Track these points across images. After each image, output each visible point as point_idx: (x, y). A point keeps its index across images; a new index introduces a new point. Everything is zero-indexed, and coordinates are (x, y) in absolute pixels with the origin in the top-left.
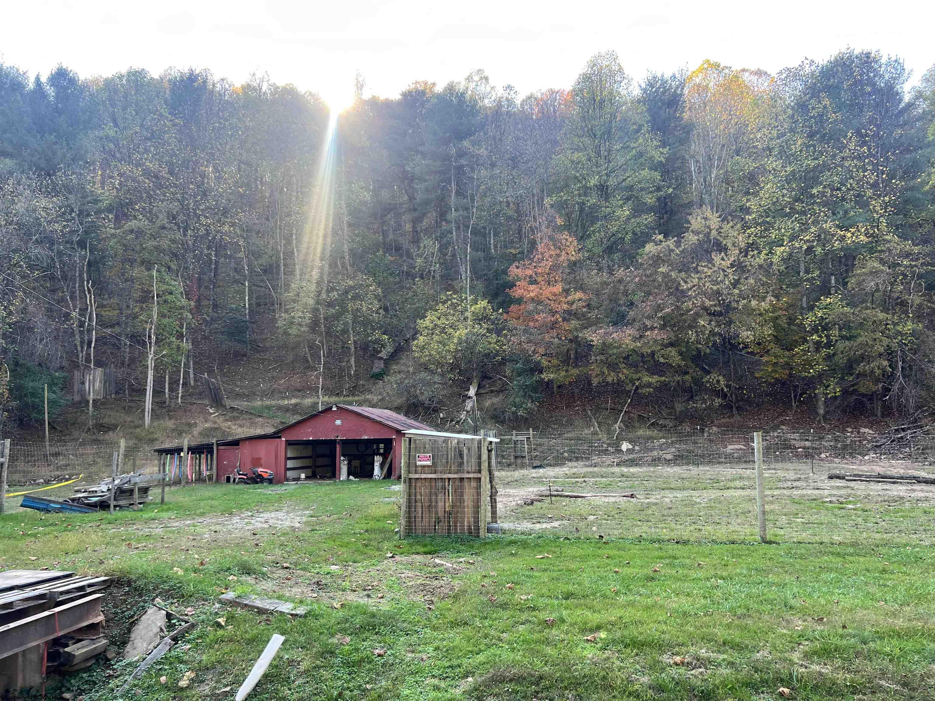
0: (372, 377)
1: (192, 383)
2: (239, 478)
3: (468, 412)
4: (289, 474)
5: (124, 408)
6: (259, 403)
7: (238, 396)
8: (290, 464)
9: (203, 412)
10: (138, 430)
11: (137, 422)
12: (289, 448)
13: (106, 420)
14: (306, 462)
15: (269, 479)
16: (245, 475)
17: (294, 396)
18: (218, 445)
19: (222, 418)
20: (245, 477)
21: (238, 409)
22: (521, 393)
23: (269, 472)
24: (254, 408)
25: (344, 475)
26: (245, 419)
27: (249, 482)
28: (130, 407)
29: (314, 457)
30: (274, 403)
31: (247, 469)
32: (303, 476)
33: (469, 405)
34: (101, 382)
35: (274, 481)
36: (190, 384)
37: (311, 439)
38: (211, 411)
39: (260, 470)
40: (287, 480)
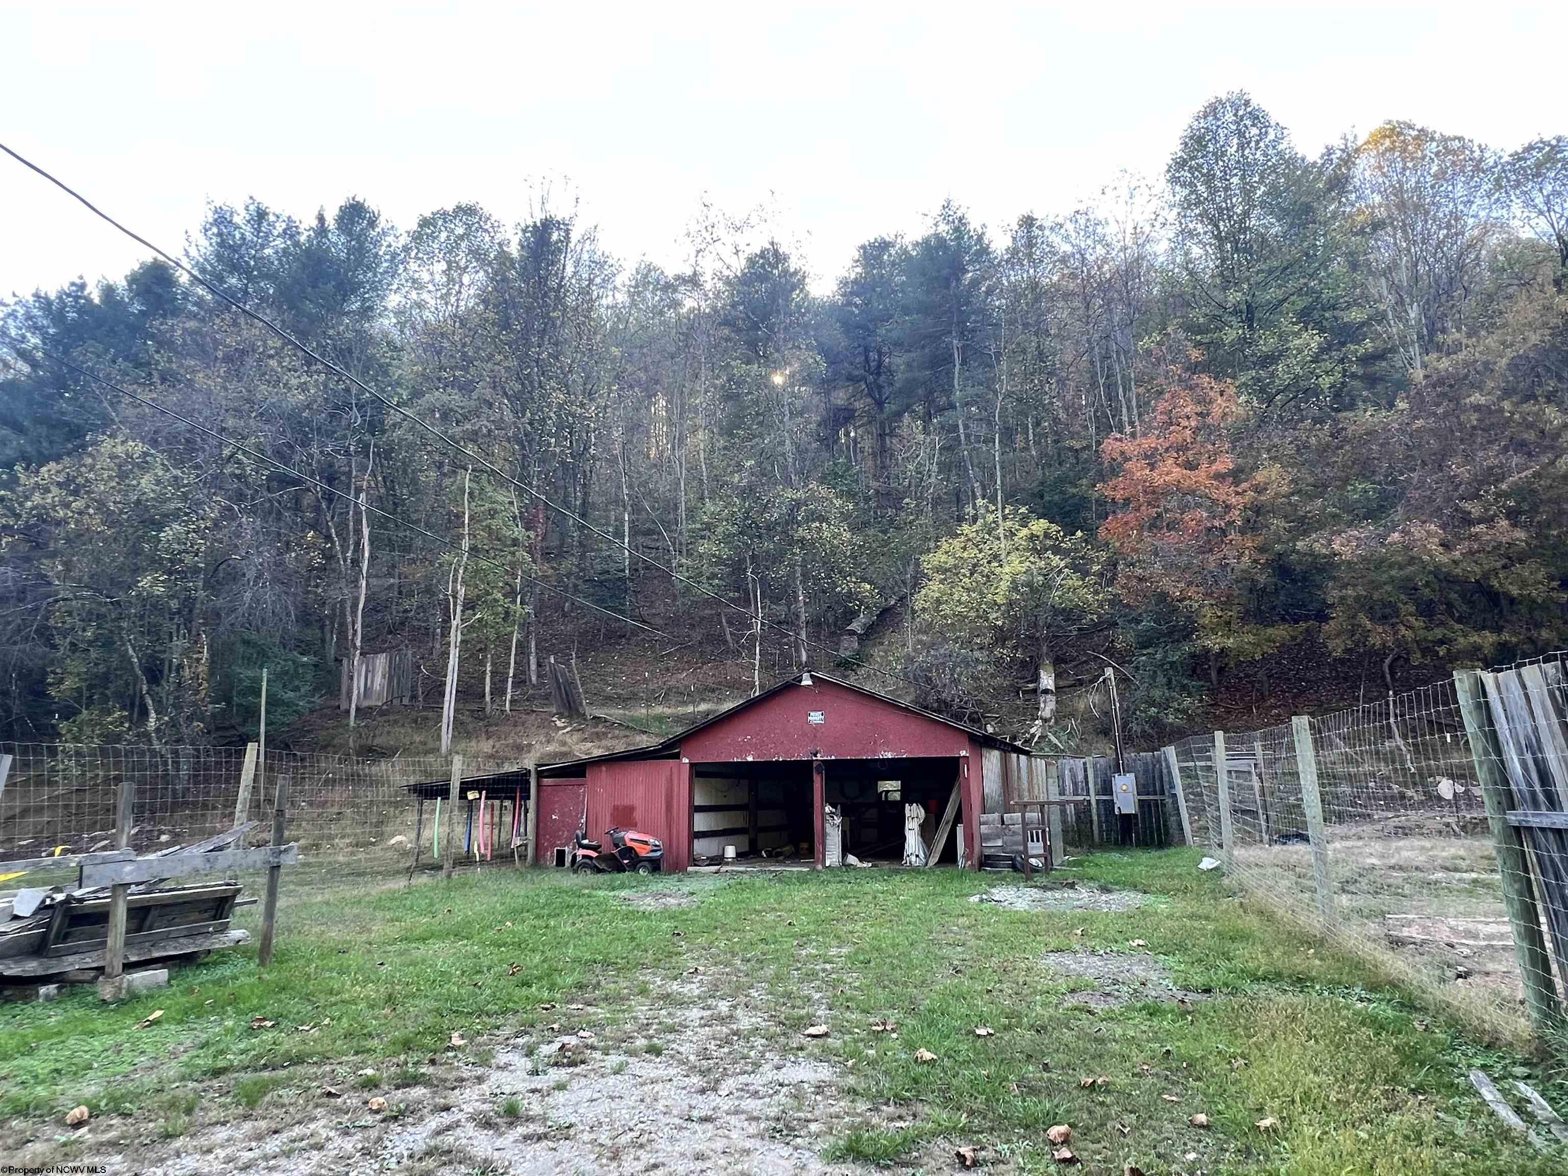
0: (838, 665)
1: (534, 679)
2: (584, 857)
3: (1045, 720)
4: (702, 847)
5: (416, 722)
6: (644, 711)
7: (609, 700)
8: (701, 822)
9: (546, 725)
10: (430, 758)
11: (431, 745)
12: (698, 783)
13: (377, 741)
14: (737, 820)
15: (650, 860)
16: (594, 848)
17: (703, 700)
18: (540, 775)
19: (576, 736)
20: (594, 854)
21: (606, 721)
22: (1161, 679)
23: (651, 840)
24: (633, 719)
25: (833, 856)
26: (617, 737)
27: (602, 866)
28: (426, 718)
29: (753, 807)
30: (668, 711)
31: (601, 835)
32: (730, 852)
33: (1048, 707)
34: (384, 676)
35: (664, 866)
36: (530, 680)
37: (750, 759)
38: (559, 723)
39: (630, 836)
40: (695, 862)
